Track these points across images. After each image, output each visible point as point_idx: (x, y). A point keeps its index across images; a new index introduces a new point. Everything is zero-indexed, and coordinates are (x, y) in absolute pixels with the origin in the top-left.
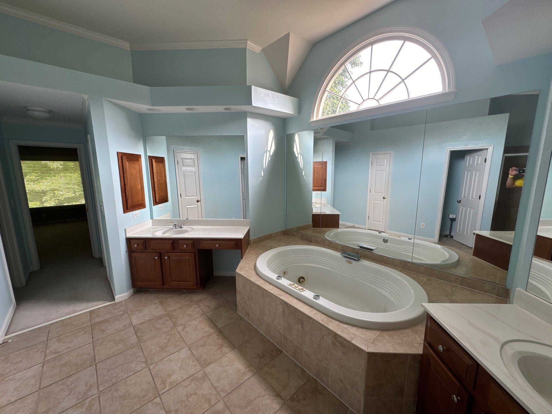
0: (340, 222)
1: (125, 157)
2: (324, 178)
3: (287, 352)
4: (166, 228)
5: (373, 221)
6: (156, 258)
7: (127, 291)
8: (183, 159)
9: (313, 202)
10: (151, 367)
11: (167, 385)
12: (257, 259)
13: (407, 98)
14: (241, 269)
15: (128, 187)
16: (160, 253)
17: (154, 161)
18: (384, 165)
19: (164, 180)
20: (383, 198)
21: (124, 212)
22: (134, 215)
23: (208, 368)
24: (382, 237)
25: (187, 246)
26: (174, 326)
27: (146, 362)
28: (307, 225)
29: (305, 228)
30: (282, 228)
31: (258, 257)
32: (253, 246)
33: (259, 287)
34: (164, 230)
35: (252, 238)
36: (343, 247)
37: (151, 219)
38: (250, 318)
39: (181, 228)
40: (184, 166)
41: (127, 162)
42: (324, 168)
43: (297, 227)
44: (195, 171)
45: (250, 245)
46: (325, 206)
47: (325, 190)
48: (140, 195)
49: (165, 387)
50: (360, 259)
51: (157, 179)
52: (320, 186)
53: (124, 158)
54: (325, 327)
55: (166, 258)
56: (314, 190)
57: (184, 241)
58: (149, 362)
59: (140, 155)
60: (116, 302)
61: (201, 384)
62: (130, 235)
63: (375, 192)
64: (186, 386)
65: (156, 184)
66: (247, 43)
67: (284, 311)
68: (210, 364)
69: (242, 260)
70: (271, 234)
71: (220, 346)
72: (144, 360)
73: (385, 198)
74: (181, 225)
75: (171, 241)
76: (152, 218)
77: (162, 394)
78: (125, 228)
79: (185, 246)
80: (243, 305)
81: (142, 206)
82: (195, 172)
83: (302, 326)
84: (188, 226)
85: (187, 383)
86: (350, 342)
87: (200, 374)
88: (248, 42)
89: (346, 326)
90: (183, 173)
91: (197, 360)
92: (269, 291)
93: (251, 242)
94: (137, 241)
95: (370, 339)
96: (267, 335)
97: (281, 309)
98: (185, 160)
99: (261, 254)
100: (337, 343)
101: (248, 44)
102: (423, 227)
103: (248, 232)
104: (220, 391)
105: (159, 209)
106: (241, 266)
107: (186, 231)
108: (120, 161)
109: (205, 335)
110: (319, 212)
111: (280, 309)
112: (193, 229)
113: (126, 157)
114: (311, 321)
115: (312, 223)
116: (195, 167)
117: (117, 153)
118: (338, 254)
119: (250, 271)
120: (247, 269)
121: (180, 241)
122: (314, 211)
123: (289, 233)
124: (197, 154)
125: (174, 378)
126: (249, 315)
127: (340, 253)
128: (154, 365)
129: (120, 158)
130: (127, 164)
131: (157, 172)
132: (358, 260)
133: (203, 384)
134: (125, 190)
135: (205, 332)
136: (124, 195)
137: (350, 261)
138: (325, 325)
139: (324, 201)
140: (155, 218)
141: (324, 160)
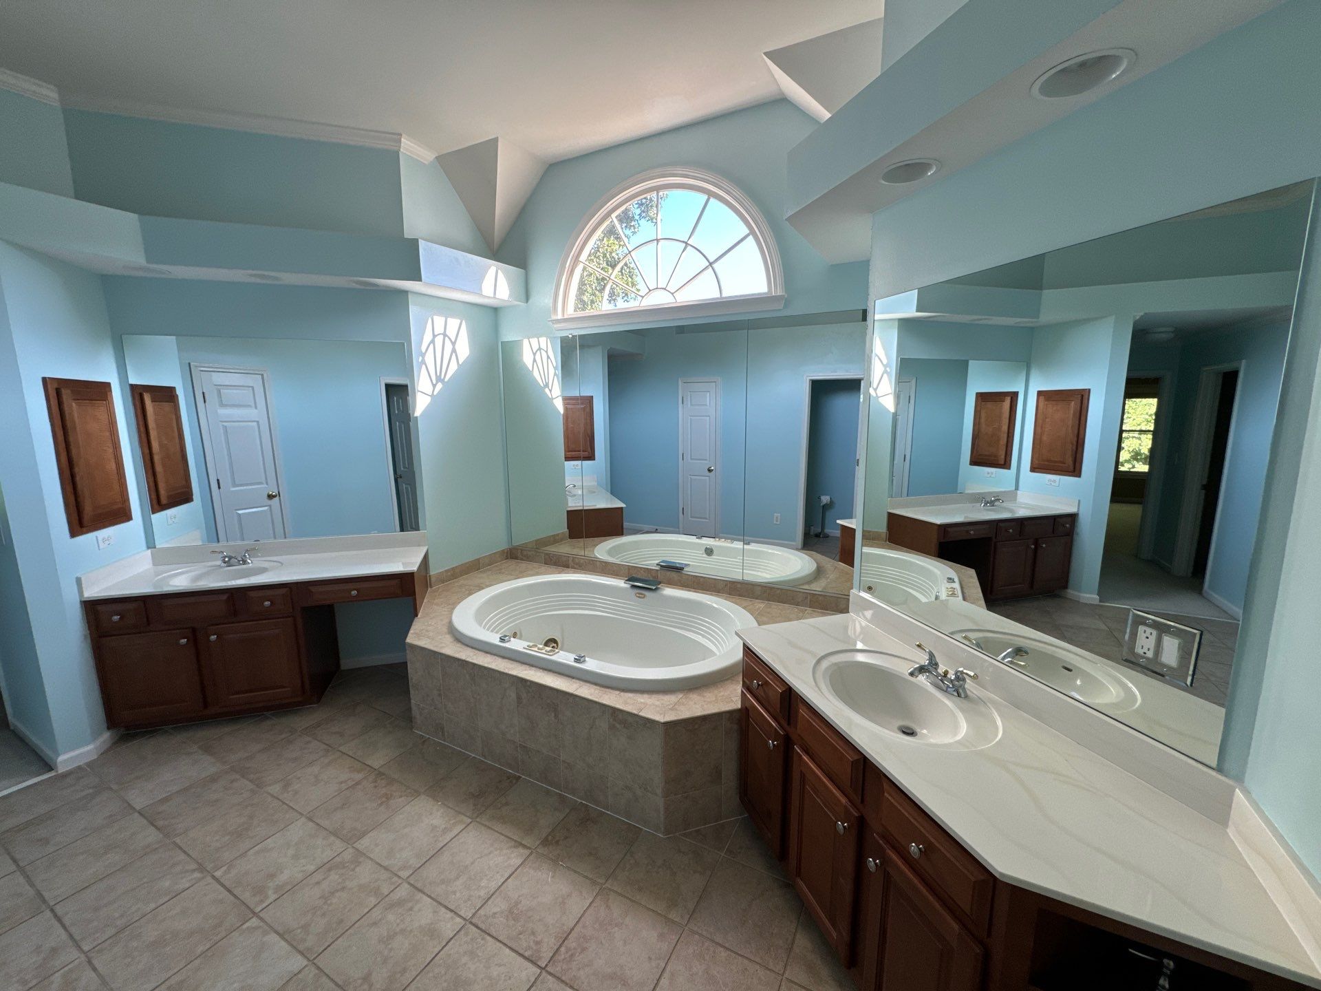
0: (624, 524)
1: (69, 391)
2: (589, 432)
3: (530, 776)
4: (198, 569)
5: (691, 517)
6: (184, 641)
7: (94, 739)
8: (219, 388)
9: (567, 485)
10: (218, 874)
11: (270, 892)
12: (452, 613)
13: (719, 296)
14: (418, 635)
15: (80, 471)
16: (194, 630)
17: (147, 399)
18: (706, 405)
19: (178, 447)
20: (707, 471)
21: (73, 534)
22: (100, 542)
23: (362, 841)
24: (703, 544)
25: (271, 605)
26: (257, 786)
27: (201, 868)
28: (558, 535)
29: (555, 540)
30: (503, 546)
31: (454, 609)
32: (439, 588)
33: (464, 663)
34: (193, 574)
35: (434, 571)
36: (629, 569)
37: (148, 548)
38: (446, 734)
39: (245, 562)
40: (222, 405)
41: (74, 404)
42: (588, 410)
43: (537, 541)
44: (257, 420)
45: (431, 587)
46: (594, 492)
47: (591, 457)
48: (116, 487)
49: (267, 897)
50: (659, 586)
51: (161, 445)
52: (580, 447)
53: (66, 393)
54: (596, 702)
55: (213, 638)
56: (567, 459)
57: (261, 593)
58: (209, 866)
59: (108, 385)
60: (60, 772)
61: (353, 870)
62: (94, 591)
63: (691, 459)
64: (318, 883)
65: (157, 458)
66: (400, 141)
67: (519, 698)
68: (364, 834)
69: (416, 619)
70: (478, 560)
71: (384, 799)
72: (194, 866)
73: (712, 470)
74: (245, 556)
75: (225, 597)
76: (151, 544)
77: (261, 911)
78: (78, 575)
79: (267, 603)
80: (426, 711)
81: (123, 515)
82: (258, 422)
83: (555, 715)
84: (262, 556)
85: (318, 876)
86: (637, 715)
87: (348, 855)
88: (402, 139)
89: (630, 695)
90: (221, 424)
91: (335, 834)
92: (486, 665)
93: (433, 579)
94: (119, 607)
95: (669, 705)
96: (485, 758)
97: (513, 695)
98: (226, 391)
99: (459, 603)
100: (618, 726)
101: (402, 145)
102: (778, 523)
103: (426, 558)
104: (400, 870)
105: (169, 520)
106: (418, 631)
107: (263, 570)
108: (54, 402)
109: (344, 786)
110: (580, 506)
111: (510, 696)
112: (282, 564)
113: (72, 391)
114: (571, 700)
115: (566, 530)
116: (256, 408)
117: (44, 380)
118: (621, 583)
119: (440, 637)
120: (431, 634)
121: (252, 594)
122: (570, 505)
123: (519, 555)
124: (262, 375)
125: (283, 877)
126: (442, 729)
127: (623, 581)
128: (225, 868)
129: (53, 393)
130: (73, 408)
131: (158, 426)
132: (656, 589)
133: (357, 870)
134: (73, 476)
135: (341, 783)
136: (69, 488)
137: (642, 594)
138: (597, 700)
139: (590, 482)
140: (160, 544)
141: (586, 393)
